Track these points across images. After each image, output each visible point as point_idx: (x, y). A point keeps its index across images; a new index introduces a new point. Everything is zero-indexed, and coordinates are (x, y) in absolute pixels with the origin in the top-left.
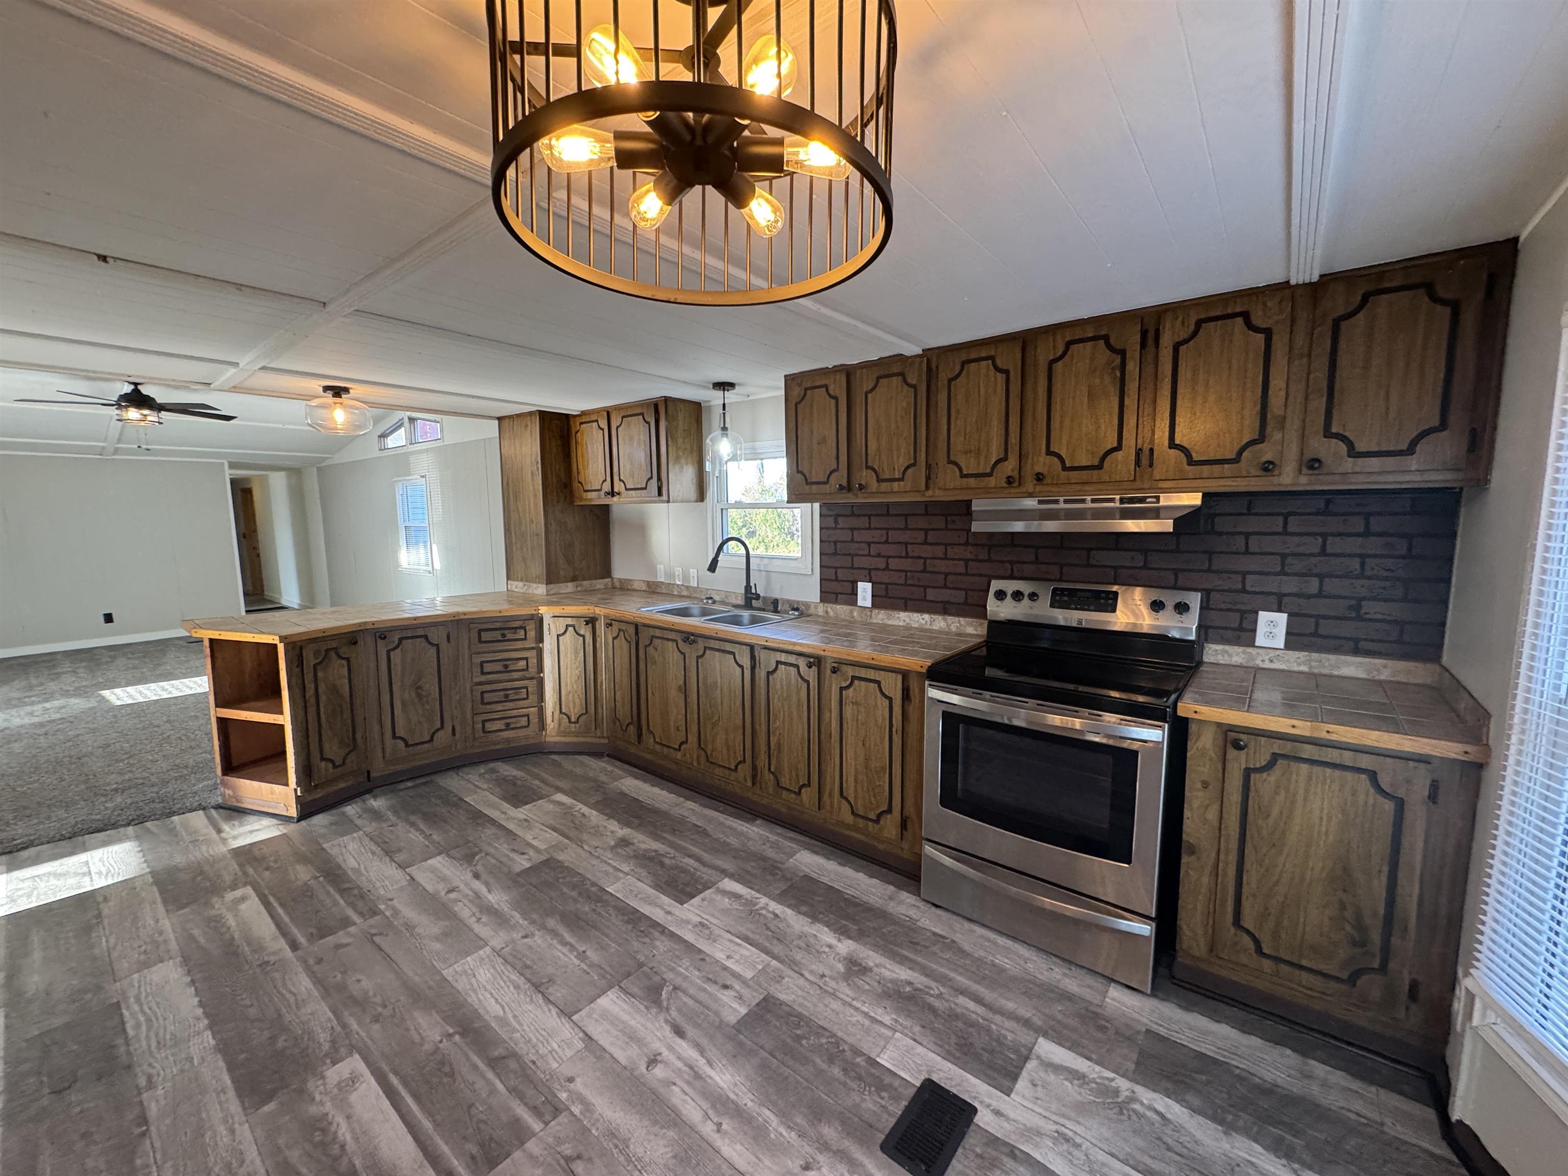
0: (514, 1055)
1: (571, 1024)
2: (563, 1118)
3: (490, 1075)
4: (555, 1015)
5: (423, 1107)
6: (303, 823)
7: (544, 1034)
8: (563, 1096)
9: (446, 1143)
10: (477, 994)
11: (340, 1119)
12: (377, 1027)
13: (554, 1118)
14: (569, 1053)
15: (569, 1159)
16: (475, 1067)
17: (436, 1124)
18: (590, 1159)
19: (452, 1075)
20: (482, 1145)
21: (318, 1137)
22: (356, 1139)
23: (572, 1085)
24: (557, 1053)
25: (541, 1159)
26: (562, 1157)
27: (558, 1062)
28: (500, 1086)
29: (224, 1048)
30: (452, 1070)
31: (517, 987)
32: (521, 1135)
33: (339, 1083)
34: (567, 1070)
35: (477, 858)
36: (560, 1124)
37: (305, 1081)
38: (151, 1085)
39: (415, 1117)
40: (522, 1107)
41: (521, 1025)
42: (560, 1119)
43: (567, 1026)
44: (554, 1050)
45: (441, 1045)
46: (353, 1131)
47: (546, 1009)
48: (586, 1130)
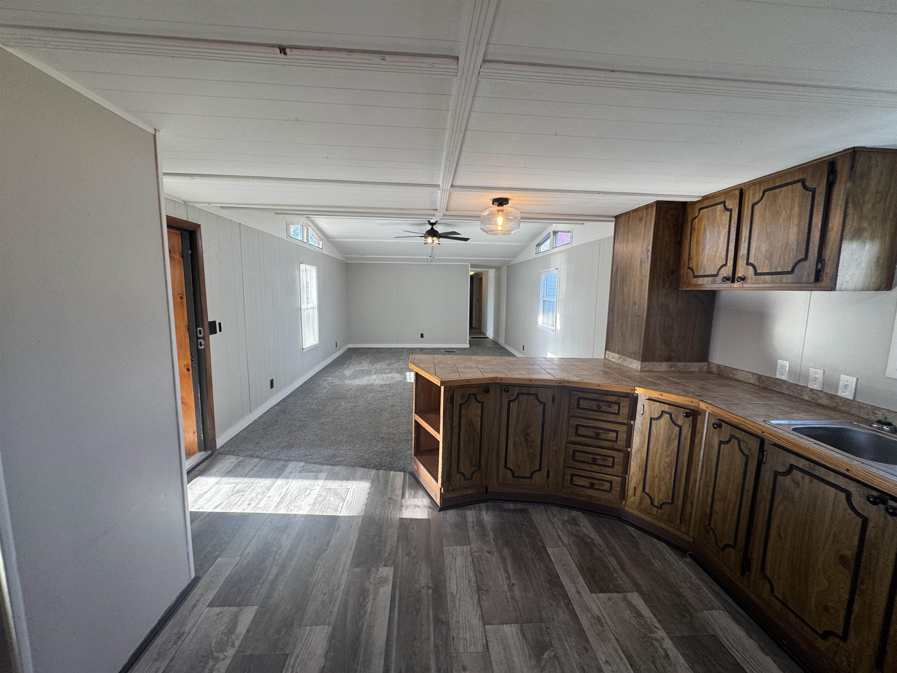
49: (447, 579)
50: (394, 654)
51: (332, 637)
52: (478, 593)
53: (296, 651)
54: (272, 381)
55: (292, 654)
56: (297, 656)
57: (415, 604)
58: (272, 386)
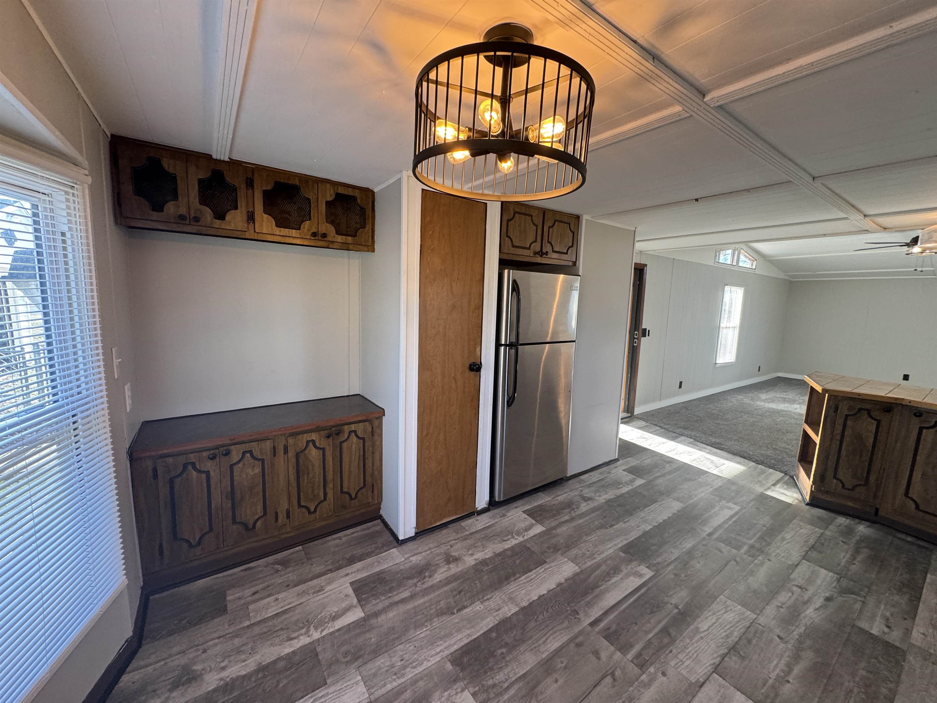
0: (673, 641)
1: (709, 673)
2: (637, 670)
3: (656, 630)
4: (712, 662)
5: (630, 605)
6: (808, 507)
7: (695, 656)
8: (652, 669)
9: (615, 617)
10: (712, 615)
11: (620, 576)
12: (672, 576)
13: (636, 665)
14: (684, 672)
15: (613, 674)
16: (659, 622)
17: (624, 611)
18: (614, 686)
19: (652, 612)
20: (616, 632)
21: (611, 572)
22: (613, 584)
23: (660, 675)
24: (682, 665)
25: (611, 660)
26: (614, 671)
27: (675, 665)
28: (650, 636)
29: (646, 534)
30: (655, 612)
31: (727, 637)
32: (624, 649)
33: (638, 571)
34: (671, 672)
35: (852, 596)
36: (633, 668)
37: (636, 560)
38: (625, 523)
39: (626, 602)
40: (640, 648)
41: (697, 642)
42: (636, 669)
43: (706, 671)
44: (683, 663)
45: (669, 605)
46: (616, 582)
47: (715, 656)
48: (631, 684)
49: (702, 617)
50: (611, 617)
51: (576, 575)
52: (730, 651)
53: (553, 564)
54: (681, 383)
55: (549, 563)
56: (551, 567)
57: (654, 606)
58: (680, 387)
